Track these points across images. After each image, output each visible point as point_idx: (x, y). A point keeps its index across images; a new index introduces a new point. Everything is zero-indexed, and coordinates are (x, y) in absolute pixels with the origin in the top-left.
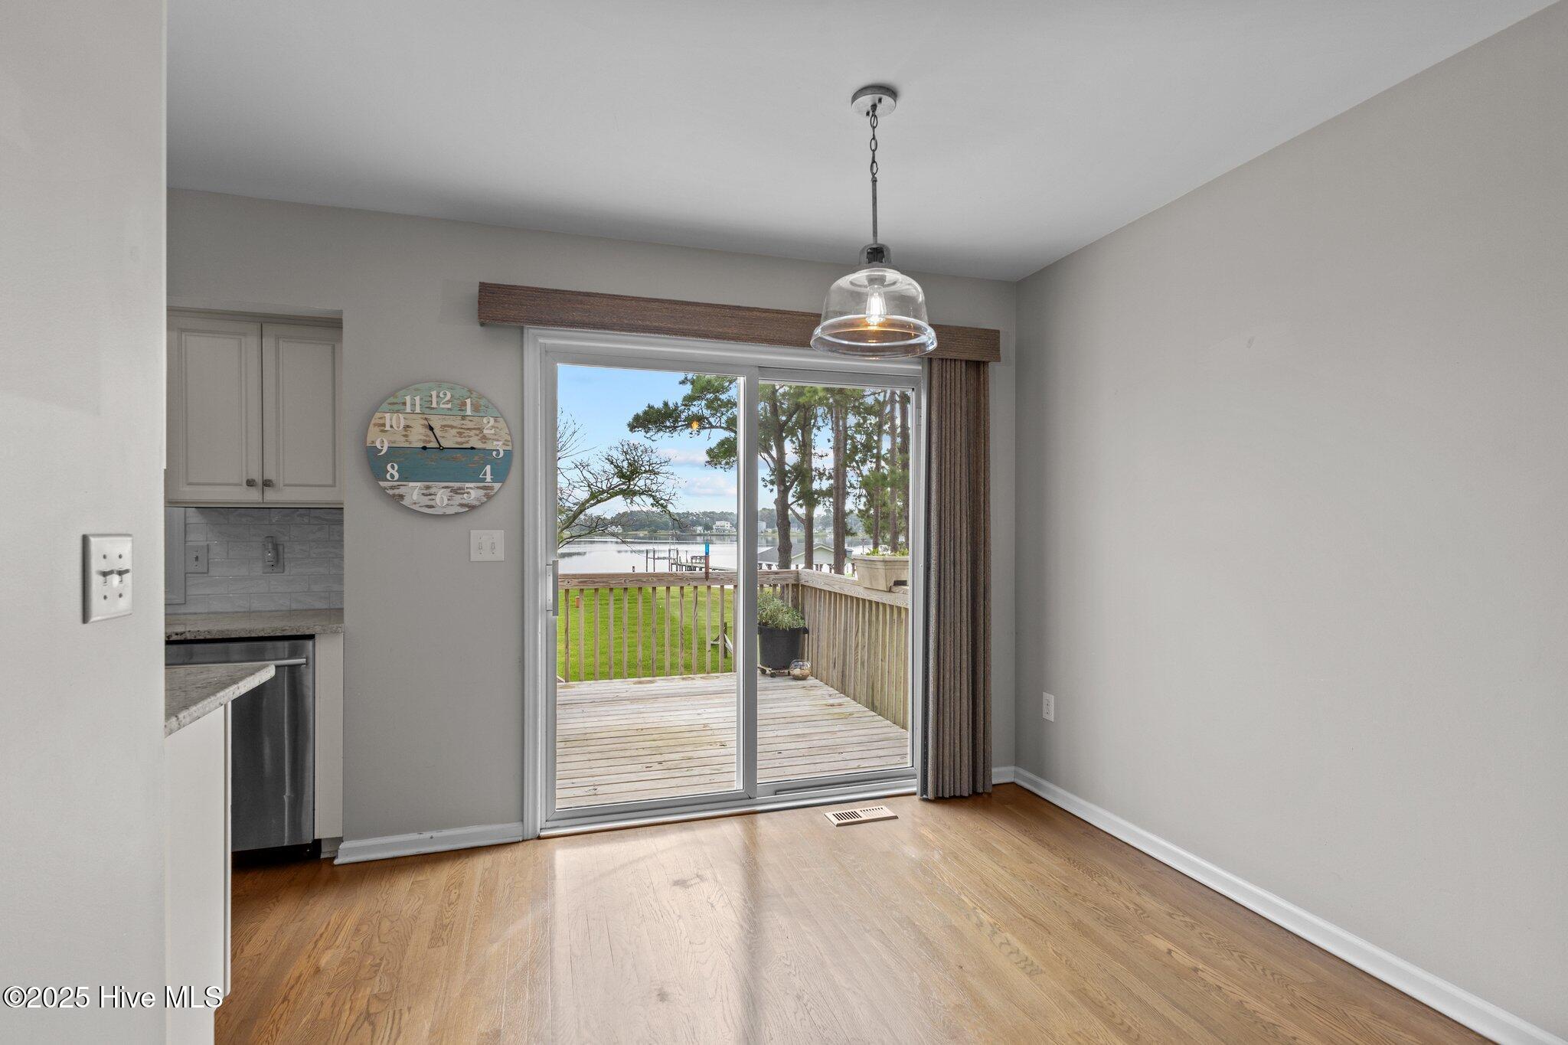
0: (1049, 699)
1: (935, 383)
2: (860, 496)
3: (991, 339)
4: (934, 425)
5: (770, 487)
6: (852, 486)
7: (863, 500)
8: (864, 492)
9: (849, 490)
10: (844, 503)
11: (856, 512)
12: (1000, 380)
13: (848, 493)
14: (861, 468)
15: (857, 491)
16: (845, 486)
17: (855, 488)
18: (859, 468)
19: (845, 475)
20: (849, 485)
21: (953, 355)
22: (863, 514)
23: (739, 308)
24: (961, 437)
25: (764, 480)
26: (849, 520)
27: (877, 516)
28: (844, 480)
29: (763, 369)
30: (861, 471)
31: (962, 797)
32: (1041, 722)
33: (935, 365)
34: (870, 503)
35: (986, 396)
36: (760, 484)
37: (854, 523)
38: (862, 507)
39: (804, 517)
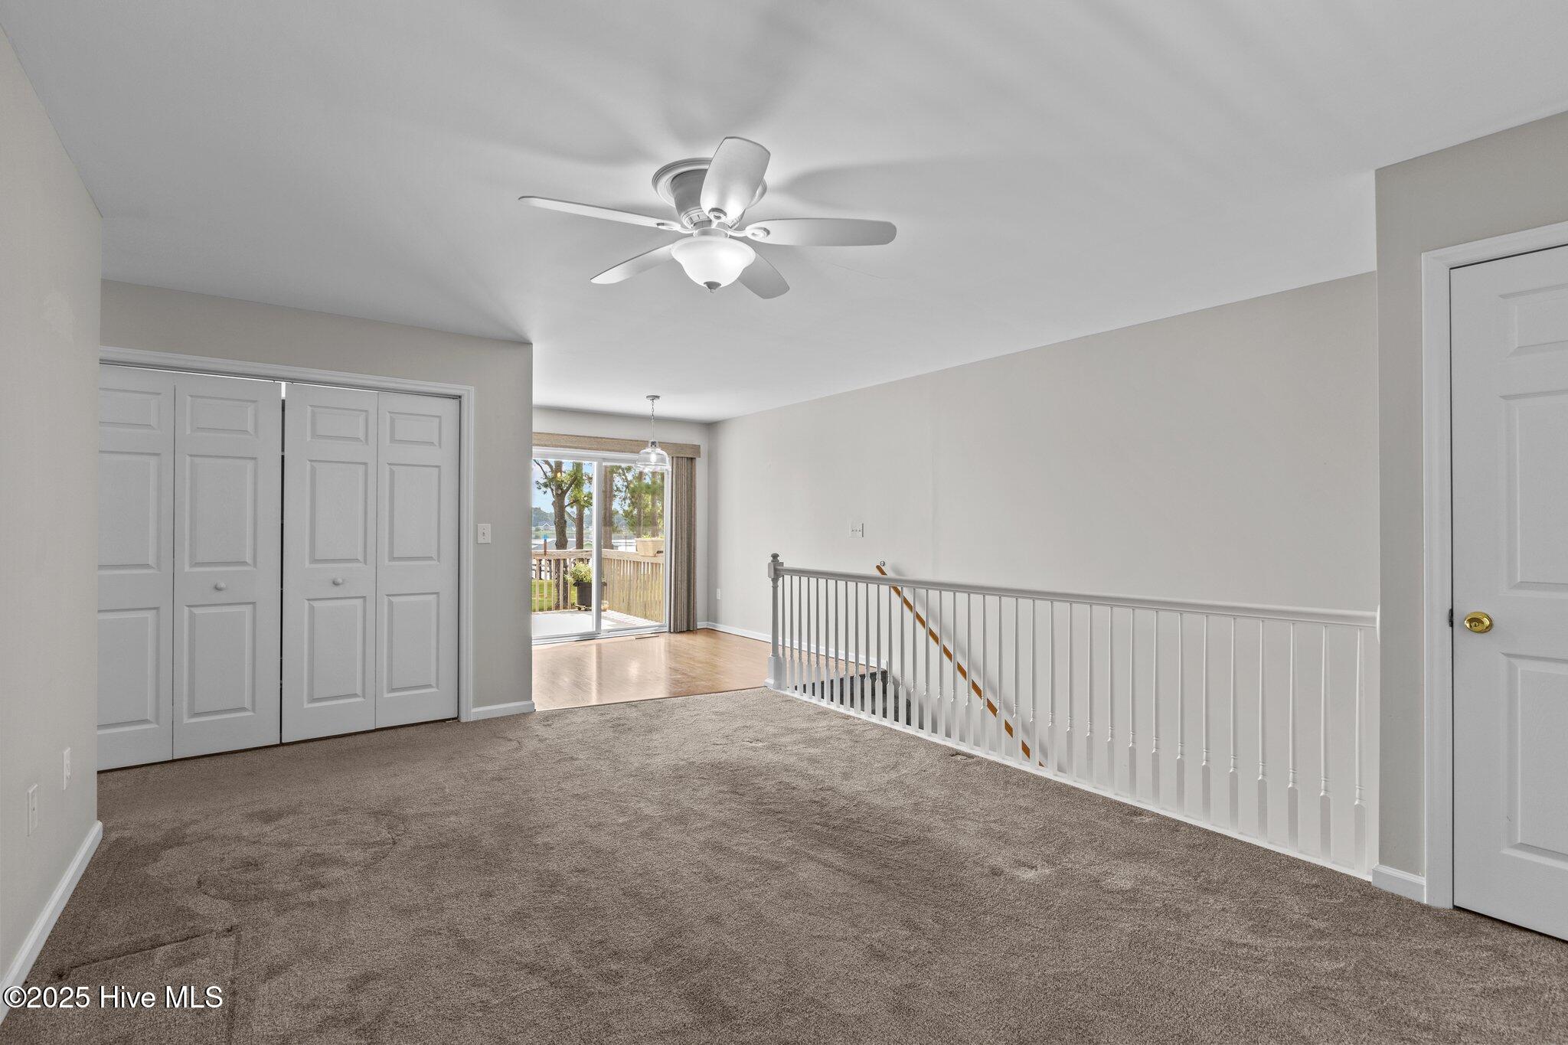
0: (719, 590)
1: (674, 464)
2: (624, 499)
3: (697, 449)
4: (674, 483)
5: (544, 489)
6: (618, 490)
7: (628, 501)
8: (629, 495)
9: (616, 493)
10: (611, 505)
11: (621, 512)
12: (701, 466)
13: (615, 496)
14: (627, 474)
15: (623, 494)
16: (611, 490)
17: (621, 491)
18: (624, 475)
19: (612, 480)
20: (615, 488)
21: (682, 455)
22: (627, 514)
23: (597, 437)
24: (685, 488)
25: (537, 483)
26: (615, 519)
27: (640, 515)
28: (611, 485)
29: (605, 459)
30: (626, 477)
31: (684, 631)
32: (716, 600)
33: (674, 459)
34: (633, 504)
35: (695, 471)
36: (534, 488)
37: (619, 519)
38: (626, 508)
39: (575, 517)
